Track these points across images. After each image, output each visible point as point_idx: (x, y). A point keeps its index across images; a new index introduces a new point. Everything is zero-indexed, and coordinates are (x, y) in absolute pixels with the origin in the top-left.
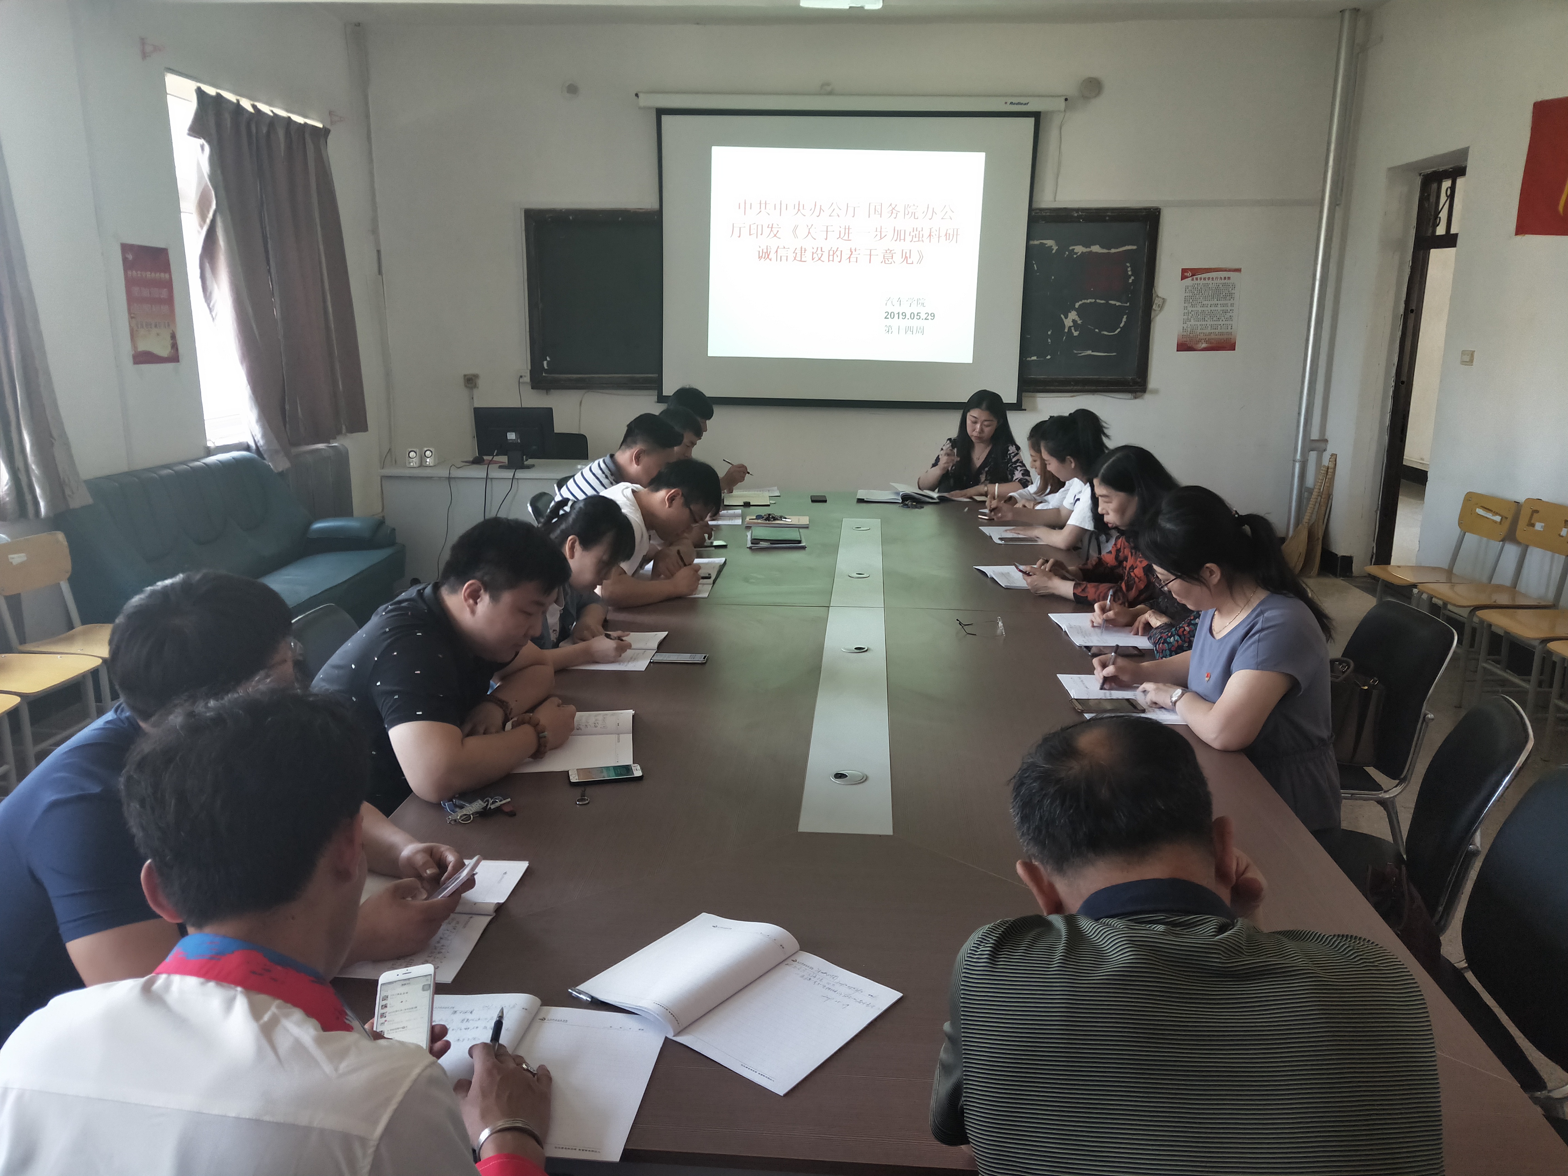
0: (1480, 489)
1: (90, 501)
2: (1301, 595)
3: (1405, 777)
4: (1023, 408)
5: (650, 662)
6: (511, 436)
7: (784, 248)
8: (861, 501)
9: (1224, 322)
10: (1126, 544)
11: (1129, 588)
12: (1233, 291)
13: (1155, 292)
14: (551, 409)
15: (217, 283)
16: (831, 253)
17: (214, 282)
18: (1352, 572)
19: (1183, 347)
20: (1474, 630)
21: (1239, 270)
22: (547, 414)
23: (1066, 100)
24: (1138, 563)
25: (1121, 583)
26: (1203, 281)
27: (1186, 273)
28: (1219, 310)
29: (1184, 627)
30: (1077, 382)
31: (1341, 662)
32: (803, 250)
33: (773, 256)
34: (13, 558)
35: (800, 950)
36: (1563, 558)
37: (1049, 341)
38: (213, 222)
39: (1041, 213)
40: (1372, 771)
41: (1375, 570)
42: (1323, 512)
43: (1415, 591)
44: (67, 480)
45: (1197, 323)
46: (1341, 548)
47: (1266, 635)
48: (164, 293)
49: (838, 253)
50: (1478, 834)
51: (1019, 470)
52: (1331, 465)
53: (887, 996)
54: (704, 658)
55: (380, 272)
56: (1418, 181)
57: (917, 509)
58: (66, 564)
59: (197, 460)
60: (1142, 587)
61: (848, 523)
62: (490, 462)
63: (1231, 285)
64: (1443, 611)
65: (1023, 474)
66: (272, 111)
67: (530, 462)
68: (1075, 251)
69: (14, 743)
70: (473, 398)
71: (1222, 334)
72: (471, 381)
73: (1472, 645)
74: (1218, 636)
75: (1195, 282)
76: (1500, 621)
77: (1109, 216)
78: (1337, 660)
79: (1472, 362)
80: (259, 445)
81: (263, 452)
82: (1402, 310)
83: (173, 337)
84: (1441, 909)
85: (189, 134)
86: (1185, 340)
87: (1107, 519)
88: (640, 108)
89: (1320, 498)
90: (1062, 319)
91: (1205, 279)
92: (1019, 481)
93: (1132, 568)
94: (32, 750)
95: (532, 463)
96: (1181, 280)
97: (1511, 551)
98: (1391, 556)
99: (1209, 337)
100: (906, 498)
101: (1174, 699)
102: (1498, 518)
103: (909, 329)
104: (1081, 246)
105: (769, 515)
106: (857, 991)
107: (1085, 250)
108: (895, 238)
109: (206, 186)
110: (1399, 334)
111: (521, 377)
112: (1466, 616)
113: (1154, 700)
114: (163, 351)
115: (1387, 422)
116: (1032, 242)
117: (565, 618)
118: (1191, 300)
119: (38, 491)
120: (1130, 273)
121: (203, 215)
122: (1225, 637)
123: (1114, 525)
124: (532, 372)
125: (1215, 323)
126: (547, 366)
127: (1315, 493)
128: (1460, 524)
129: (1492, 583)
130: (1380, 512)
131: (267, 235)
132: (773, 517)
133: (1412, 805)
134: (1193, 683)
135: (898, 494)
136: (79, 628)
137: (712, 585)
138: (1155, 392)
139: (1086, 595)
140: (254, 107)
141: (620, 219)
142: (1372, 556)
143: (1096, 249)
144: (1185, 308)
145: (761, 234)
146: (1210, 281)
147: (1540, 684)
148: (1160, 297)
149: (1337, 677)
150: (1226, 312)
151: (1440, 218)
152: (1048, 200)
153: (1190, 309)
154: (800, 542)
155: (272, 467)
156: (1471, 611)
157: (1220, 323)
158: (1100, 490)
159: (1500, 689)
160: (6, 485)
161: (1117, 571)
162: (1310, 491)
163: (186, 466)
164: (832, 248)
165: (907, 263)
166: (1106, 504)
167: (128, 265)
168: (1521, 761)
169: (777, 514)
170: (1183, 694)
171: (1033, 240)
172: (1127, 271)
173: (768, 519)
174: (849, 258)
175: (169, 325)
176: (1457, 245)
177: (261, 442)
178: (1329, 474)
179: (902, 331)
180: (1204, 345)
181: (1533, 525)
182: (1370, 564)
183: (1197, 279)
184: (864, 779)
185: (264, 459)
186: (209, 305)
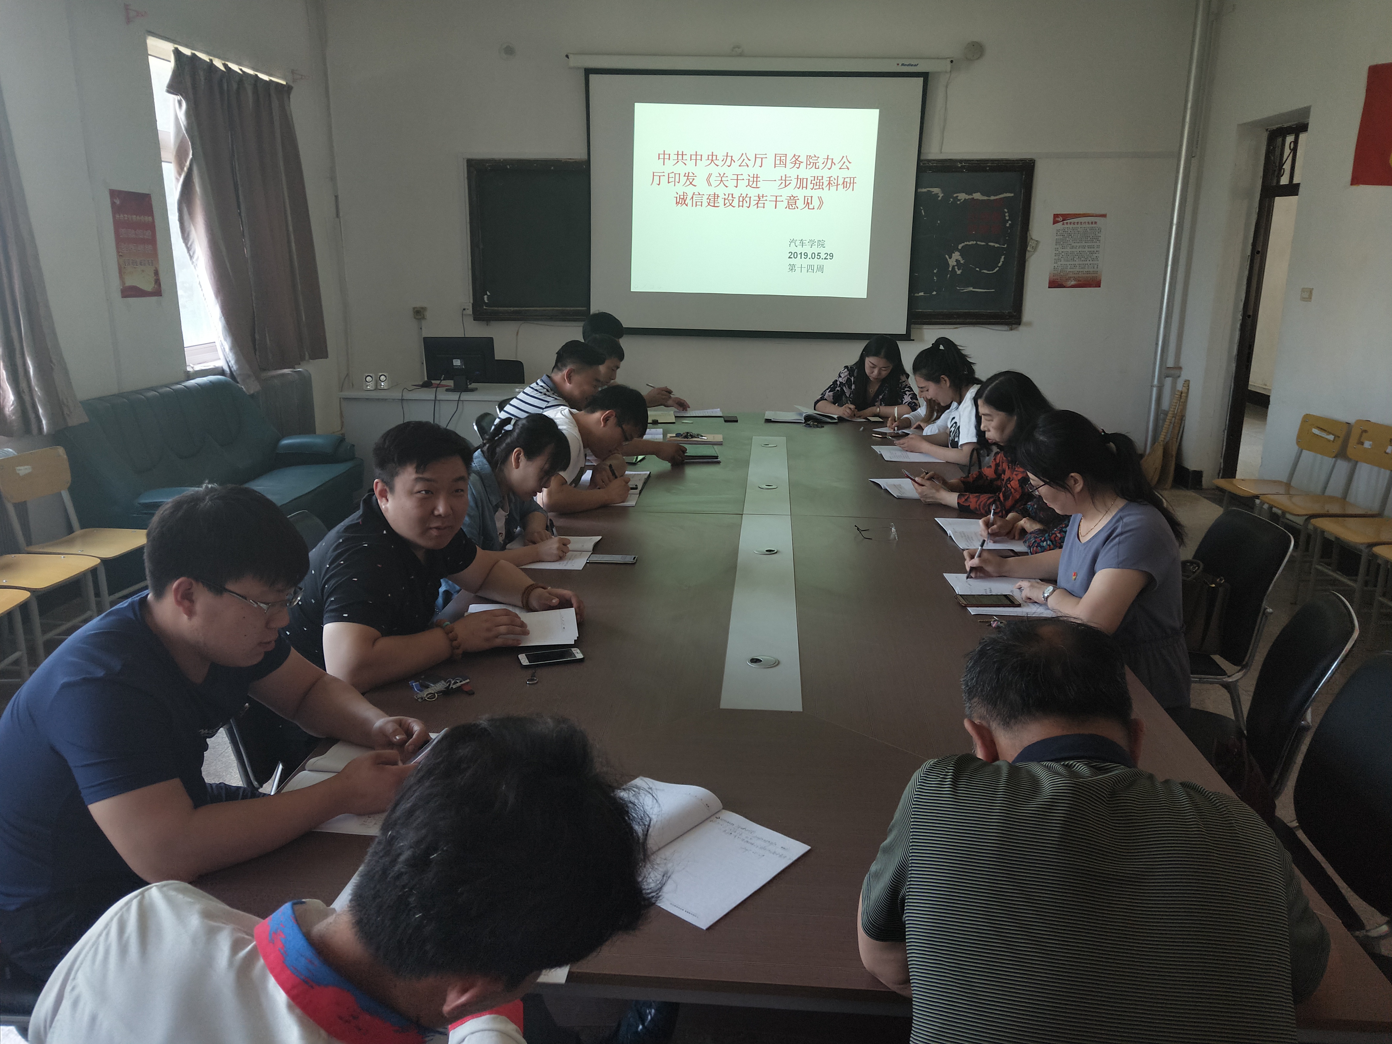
0: (1317, 411)
1: (86, 419)
2: (1157, 504)
3: (1247, 663)
4: (912, 338)
5: (587, 562)
6: (457, 362)
7: (699, 194)
8: (768, 421)
9: (1091, 262)
10: (1004, 458)
11: (1006, 498)
12: (1099, 235)
13: (1030, 236)
14: (492, 339)
15: (194, 225)
16: (741, 199)
17: (192, 225)
18: (1202, 485)
19: (1055, 284)
20: (1309, 536)
21: (1104, 216)
22: (489, 342)
23: (952, 61)
24: (1014, 476)
25: (999, 494)
26: (1072, 226)
27: (1057, 218)
28: (1087, 252)
29: (1056, 534)
30: (959, 315)
31: (1191, 563)
32: (716, 196)
33: (688, 201)
34: (20, 470)
35: (723, 809)
36: (1388, 472)
37: (935, 278)
38: (190, 169)
39: (929, 164)
40: (1218, 659)
41: (1222, 483)
42: (1176, 432)
43: (1257, 501)
44: (65, 401)
45: (1066, 263)
46: (1192, 464)
47: (1126, 538)
48: (149, 233)
49: (748, 199)
50: (1309, 711)
51: (908, 395)
52: (1185, 390)
53: (797, 849)
54: (634, 559)
55: (338, 215)
56: (1265, 136)
57: (818, 429)
58: (67, 477)
59: (178, 383)
60: (1018, 497)
61: (758, 440)
62: (438, 386)
63: (1097, 229)
64: (1281, 519)
65: (911, 398)
66: (241, 70)
67: (473, 385)
68: (959, 198)
69: (25, 633)
70: (421, 328)
71: (1088, 272)
72: (419, 313)
73: (1307, 549)
74: (1084, 540)
75: (1066, 226)
76: (1332, 528)
77: (989, 166)
78: (1187, 562)
79: (1311, 298)
80: (232, 369)
81: (236, 376)
82: (1249, 252)
83: (156, 273)
84: (1276, 776)
85: (168, 92)
86: (1055, 278)
87: (988, 435)
88: (570, 68)
89: (1174, 419)
90: (947, 260)
91: (1074, 223)
92: (908, 405)
93: (1009, 480)
94: (40, 639)
95: (476, 387)
96: (1054, 224)
97: (1343, 467)
98: (1236, 470)
99: (1078, 275)
100: (808, 418)
101: (1046, 595)
102: (1331, 437)
103: (810, 268)
104: (964, 194)
105: (688, 433)
106: (772, 843)
107: (967, 197)
108: (798, 186)
109: (184, 137)
110: (1246, 273)
111: (464, 309)
112: (1301, 523)
113: (1029, 595)
114: (148, 286)
115: (1235, 352)
116: (919, 190)
117: (510, 523)
118: (1062, 243)
119: (40, 411)
120: (1007, 218)
121: (180, 164)
122: (1089, 541)
123: (994, 441)
124: (474, 306)
125: (1084, 262)
126: (488, 300)
127: (1170, 415)
128: (1298, 443)
129: (1326, 494)
130: (1228, 432)
131: (237, 182)
132: (691, 435)
133: (1252, 689)
134: (1061, 580)
135: (801, 414)
136: (78, 532)
137: (638, 495)
138: (1029, 324)
139: (968, 505)
140: (225, 66)
141: (552, 168)
142: (1220, 471)
143: (977, 196)
144: (1056, 249)
145: (679, 182)
146: (1079, 226)
147: (1366, 583)
148: (1034, 240)
149: (1188, 577)
150: (1092, 253)
151: (1284, 169)
152: (934, 152)
153: (1061, 250)
154: (717, 457)
155: (244, 389)
156: (1306, 520)
157: (1086, 263)
158: (983, 410)
159: (1330, 588)
160: (11, 406)
161: (995, 483)
162: (1166, 413)
163: (168, 389)
164: (741, 194)
165: (809, 209)
166: (988, 422)
167: (116, 209)
168: (1347, 649)
169: (695, 432)
170: (1054, 591)
171: (922, 188)
172: (1005, 216)
173: (686, 437)
174: (757, 203)
175: (152, 263)
176: (1300, 193)
177: (235, 368)
178: (1182, 398)
179: (804, 270)
180: (1073, 283)
181: (1362, 444)
182: (1217, 477)
183: (1067, 223)
184: (777, 663)
185: (238, 383)
186: (186, 245)
